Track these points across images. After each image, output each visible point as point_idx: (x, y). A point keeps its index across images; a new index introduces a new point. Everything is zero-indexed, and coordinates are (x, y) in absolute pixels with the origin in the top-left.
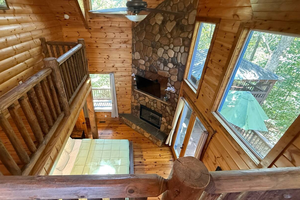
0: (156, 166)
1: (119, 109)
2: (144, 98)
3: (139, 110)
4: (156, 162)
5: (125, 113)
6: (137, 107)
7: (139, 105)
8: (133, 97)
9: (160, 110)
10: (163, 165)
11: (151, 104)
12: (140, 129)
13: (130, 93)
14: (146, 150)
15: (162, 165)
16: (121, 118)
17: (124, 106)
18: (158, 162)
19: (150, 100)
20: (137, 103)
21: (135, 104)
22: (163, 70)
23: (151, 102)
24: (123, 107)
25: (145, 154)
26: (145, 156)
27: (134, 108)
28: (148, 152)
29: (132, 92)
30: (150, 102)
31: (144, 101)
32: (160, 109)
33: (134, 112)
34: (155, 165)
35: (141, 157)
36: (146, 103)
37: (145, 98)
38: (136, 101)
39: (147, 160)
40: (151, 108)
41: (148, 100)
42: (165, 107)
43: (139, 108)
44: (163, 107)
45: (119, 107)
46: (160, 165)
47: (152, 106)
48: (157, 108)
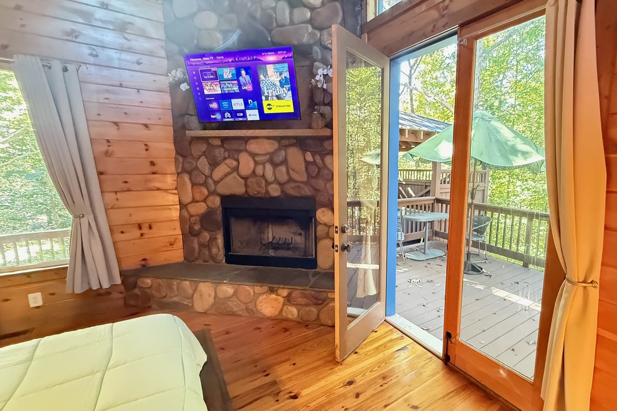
0: (357, 396)
1: (119, 245)
2: (235, 163)
3: (219, 229)
4: (350, 383)
5: (152, 263)
6: (206, 219)
7: (217, 201)
8: (186, 178)
9: (302, 182)
10: (384, 378)
11: (263, 175)
12: (235, 293)
13: (172, 168)
14: (287, 357)
15: (381, 382)
16: (135, 285)
17: (145, 230)
18: (358, 379)
19: (257, 159)
20: (204, 201)
21: (200, 208)
22: (292, 22)
23: (264, 168)
24: (142, 235)
25: (288, 373)
26: (290, 379)
27: (197, 227)
28: (297, 360)
29: (181, 159)
30: (259, 170)
31: (235, 174)
32: (304, 178)
33: (196, 246)
34: (353, 394)
35: (269, 395)
36: (245, 178)
37: (238, 160)
38: (201, 192)
39: (304, 392)
40: (267, 191)
41: (252, 164)
42: (323, 160)
43: (219, 217)
44: (314, 163)
45: (119, 237)
46: (370, 383)
47: (272, 183)
48: (291, 180)
